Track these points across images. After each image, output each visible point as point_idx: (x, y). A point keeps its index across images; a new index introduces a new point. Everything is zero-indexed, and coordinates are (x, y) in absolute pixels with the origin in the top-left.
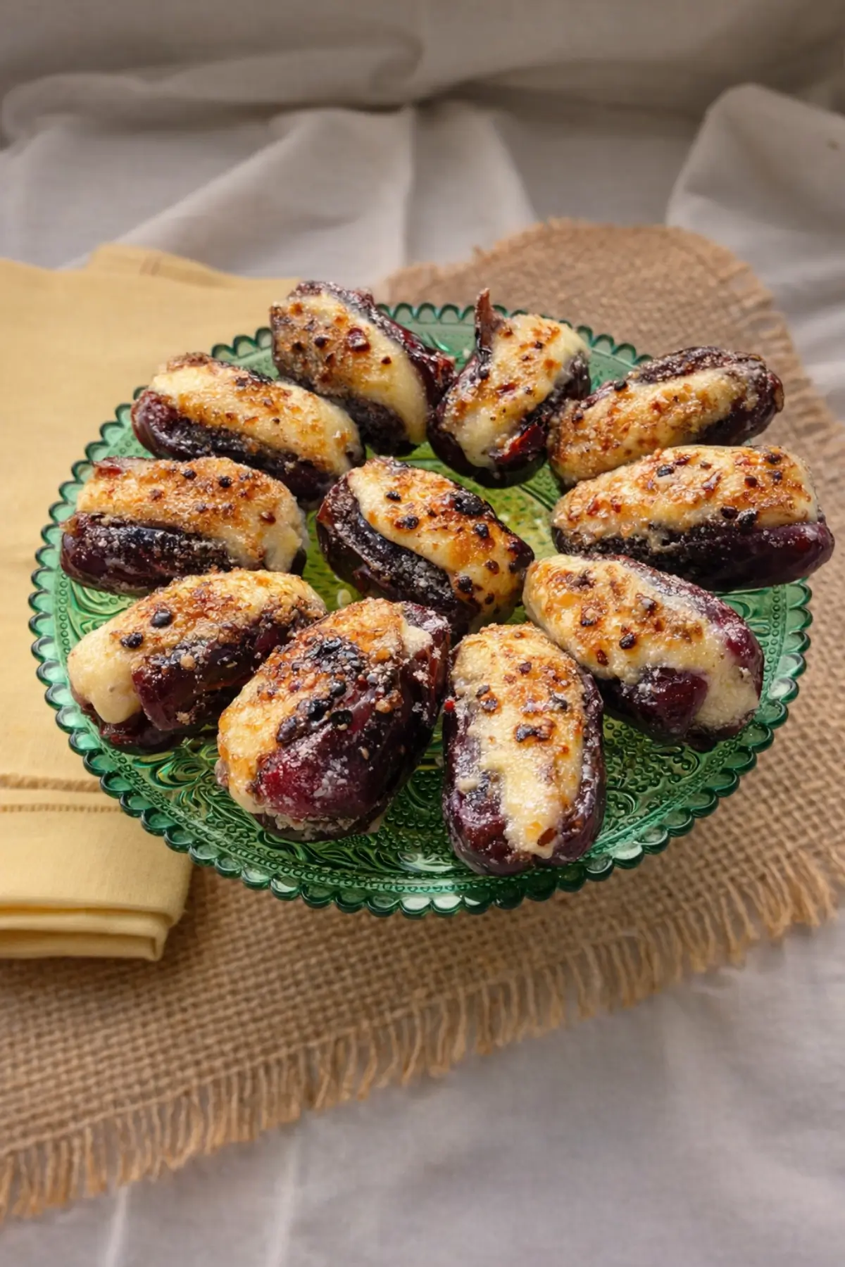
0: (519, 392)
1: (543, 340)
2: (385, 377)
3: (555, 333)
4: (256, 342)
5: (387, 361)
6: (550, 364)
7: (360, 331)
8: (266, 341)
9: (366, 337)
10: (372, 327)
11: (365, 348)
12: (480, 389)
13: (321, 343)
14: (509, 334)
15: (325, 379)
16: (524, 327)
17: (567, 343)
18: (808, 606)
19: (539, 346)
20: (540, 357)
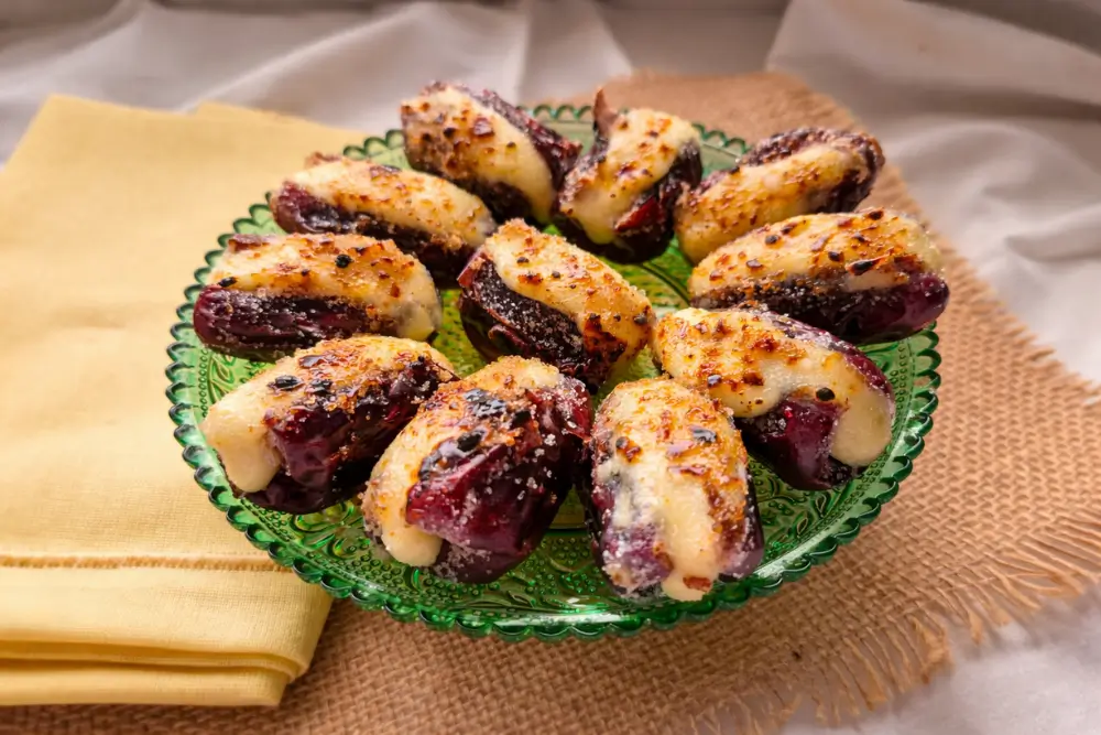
0: (637, 174)
1: (657, 129)
2: (510, 163)
3: (667, 123)
4: (385, 142)
5: (511, 145)
6: (665, 149)
7: (484, 120)
8: (397, 139)
9: (489, 123)
10: (498, 116)
11: (490, 135)
12: (600, 171)
13: (450, 133)
14: (625, 126)
15: (452, 164)
16: (639, 119)
17: (679, 133)
18: (936, 349)
19: (654, 134)
20: (656, 144)
